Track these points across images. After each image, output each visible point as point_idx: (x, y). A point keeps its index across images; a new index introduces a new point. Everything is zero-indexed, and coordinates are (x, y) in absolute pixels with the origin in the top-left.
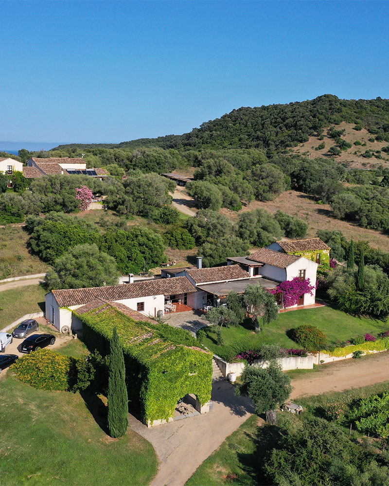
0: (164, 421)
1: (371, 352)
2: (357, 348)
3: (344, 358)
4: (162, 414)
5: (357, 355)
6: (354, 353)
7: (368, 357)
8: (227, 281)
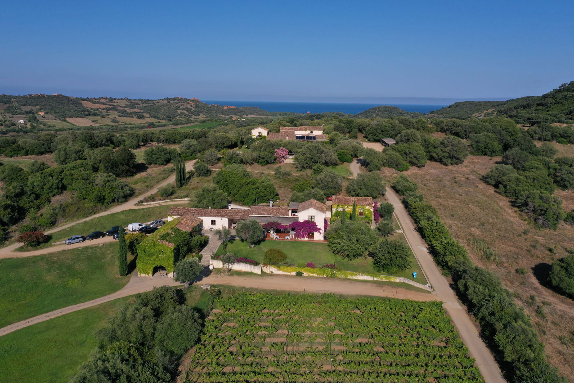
0: (147, 276)
1: (312, 275)
2: (301, 270)
3: (289, 274)
4: (145, 272)
5: (299, 274)
6: (297, 272)
7: (309, 277)
8: (271, 216)
